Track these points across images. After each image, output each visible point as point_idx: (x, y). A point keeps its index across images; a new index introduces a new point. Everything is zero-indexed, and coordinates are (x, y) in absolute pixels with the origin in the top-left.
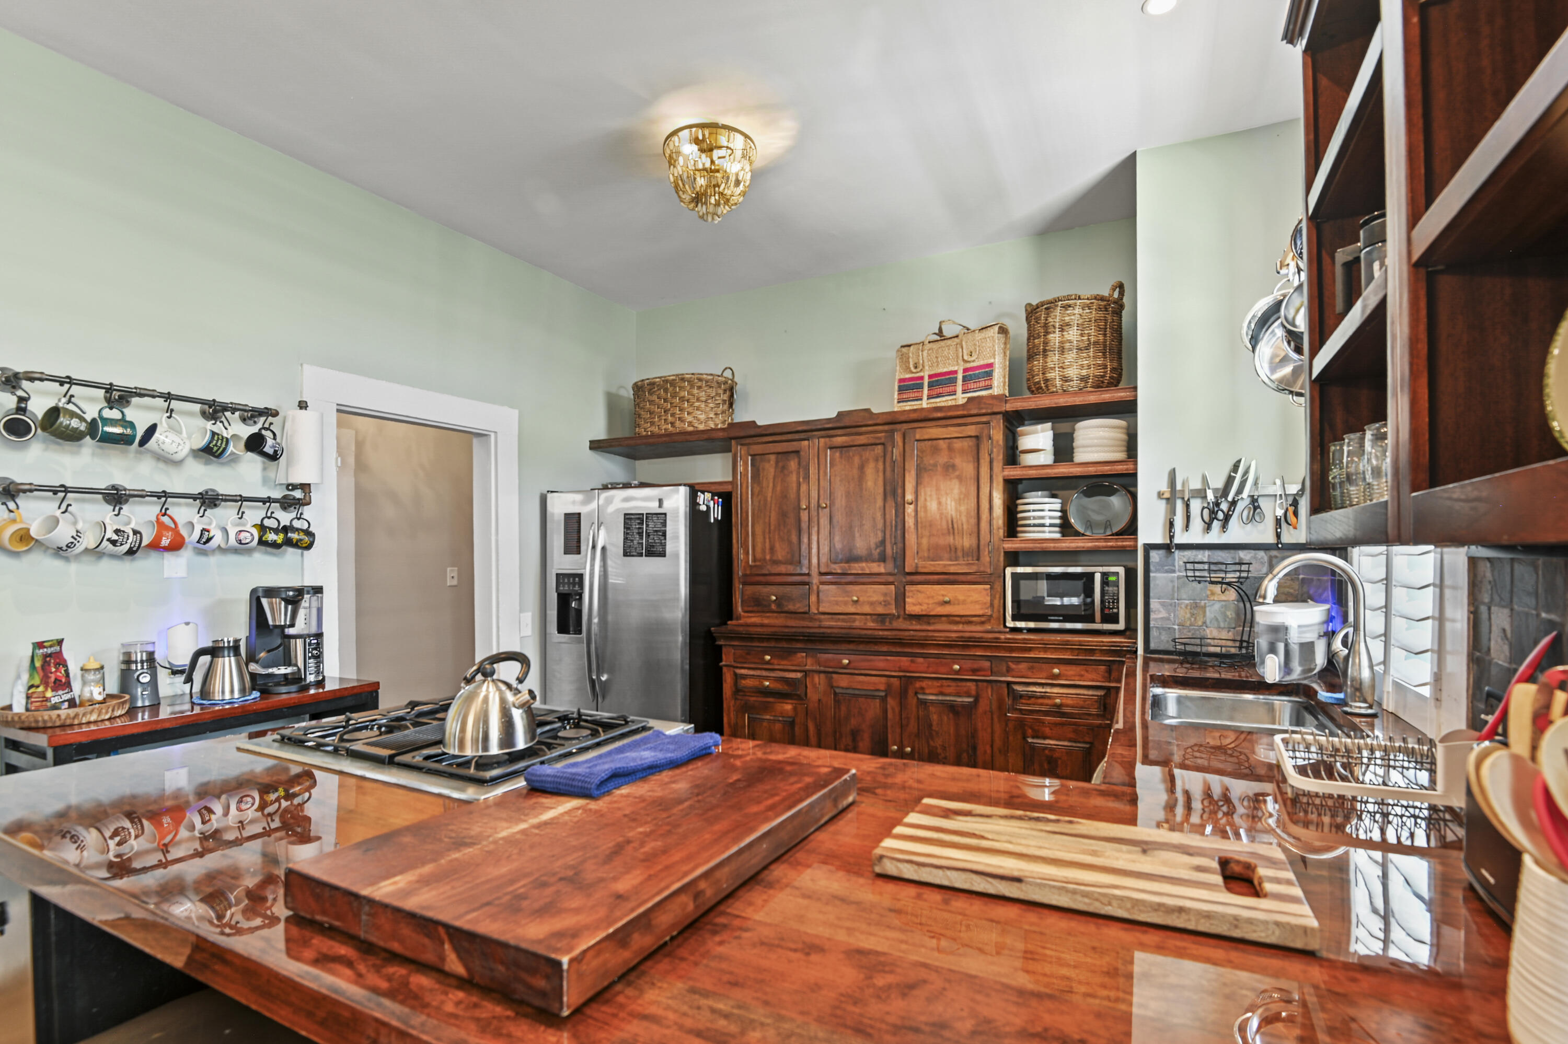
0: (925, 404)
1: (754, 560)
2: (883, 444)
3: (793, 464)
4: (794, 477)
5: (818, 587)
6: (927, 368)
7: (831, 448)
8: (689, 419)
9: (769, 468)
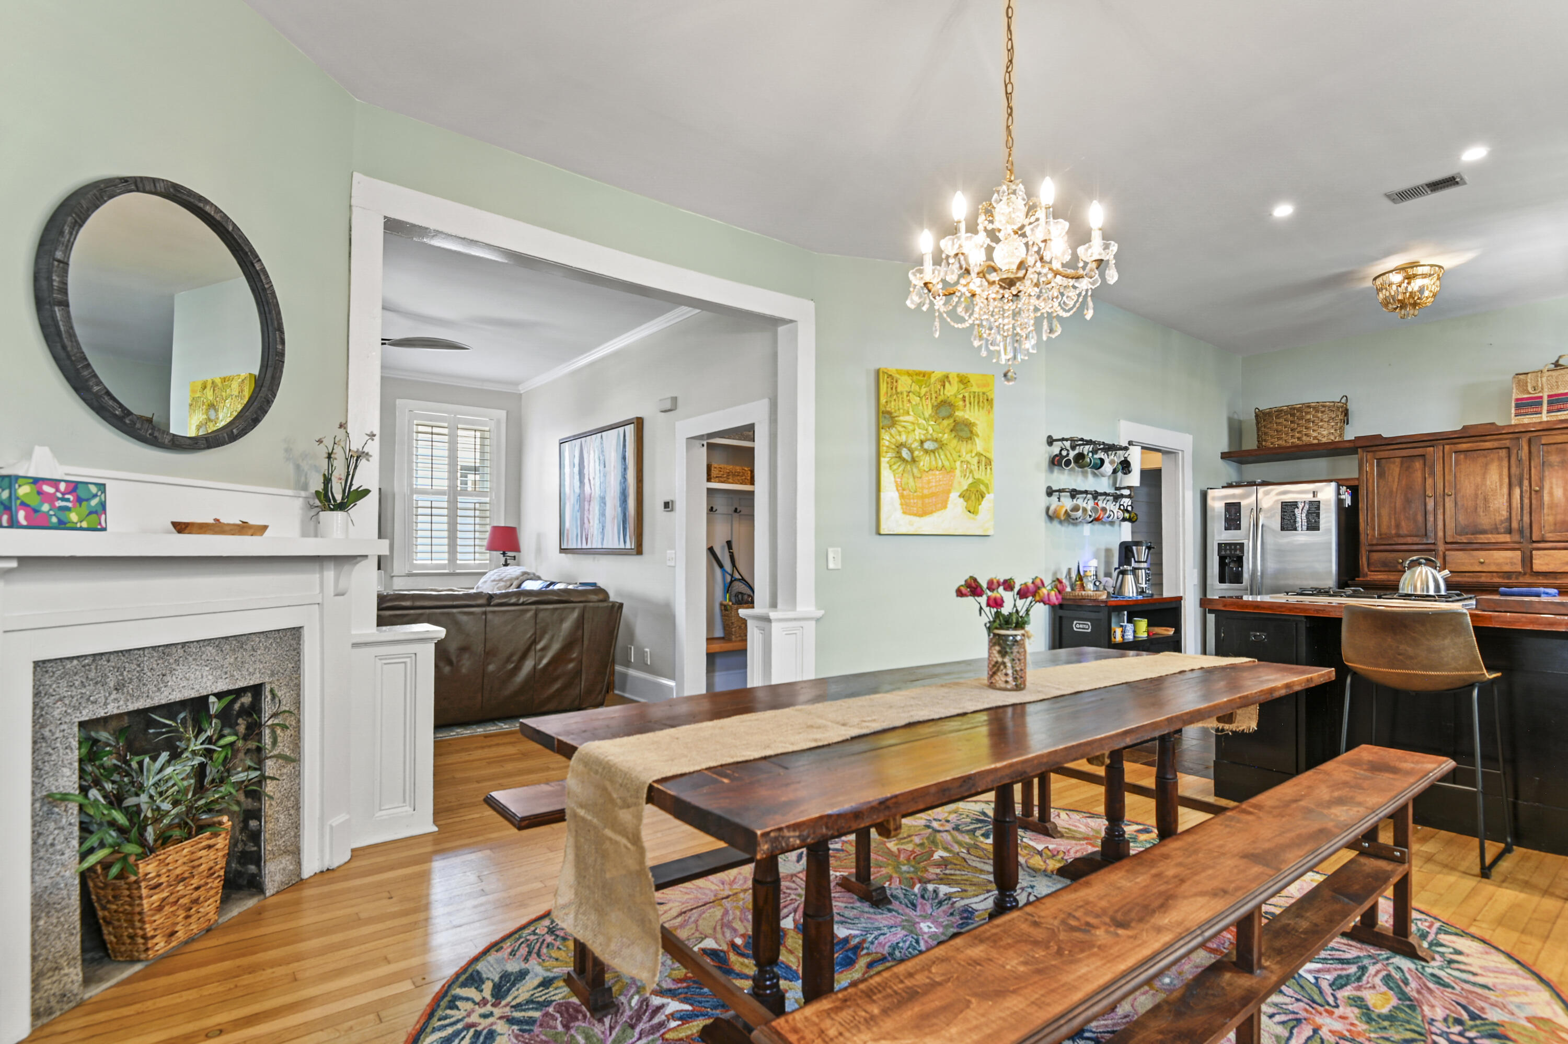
0: (1545, 417)
1: (1380, 534)
2: (1508, 448)
3: (1418, 465)
4: (1419, 474)
5: (1444, 553)
6: (1546, 390)
7: (1455, 452)
8: (1315, 434)
9: (1394, 469)
